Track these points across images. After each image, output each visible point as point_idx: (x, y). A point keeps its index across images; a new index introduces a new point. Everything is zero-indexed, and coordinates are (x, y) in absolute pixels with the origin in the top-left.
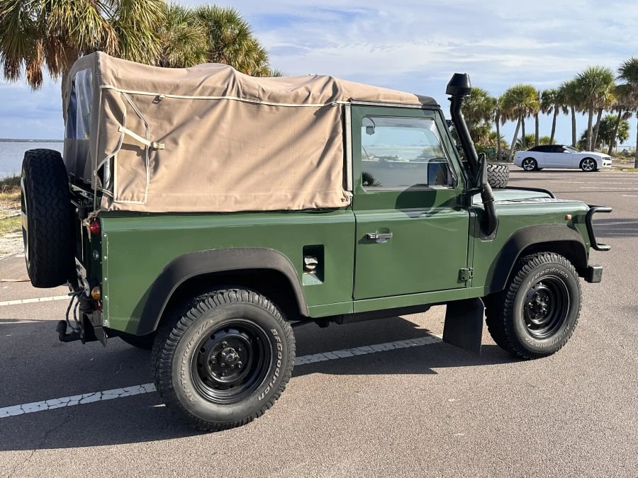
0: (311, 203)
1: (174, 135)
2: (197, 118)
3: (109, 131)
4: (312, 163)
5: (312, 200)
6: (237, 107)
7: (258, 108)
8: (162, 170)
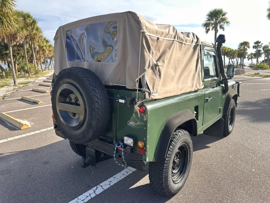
1: (162, 58)
2: (168, 49)
3: (146, 56)
4: (194, 70)
5: (196, 86)
6: (177, 45)
7: (182, 45)
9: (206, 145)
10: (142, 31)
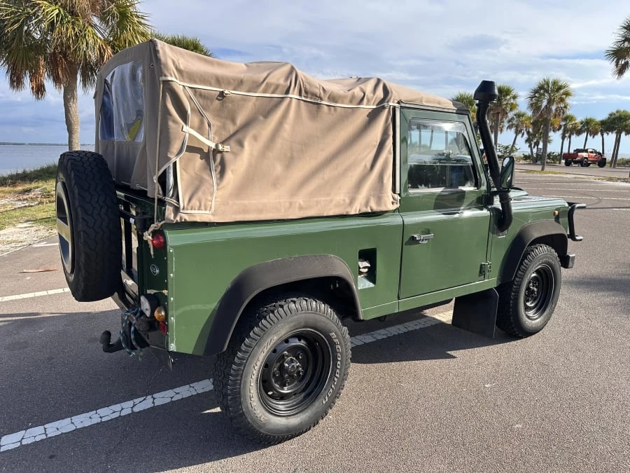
0: (366, 207)
1: (238, 136)
2: (261, 118)
3: (171, 130)
4: (365, 166)
5: (367, 204)
6: (298, 106)
7: (318, 108)
8: (229, 175)
9: (449, 352)
10: (163, 78)
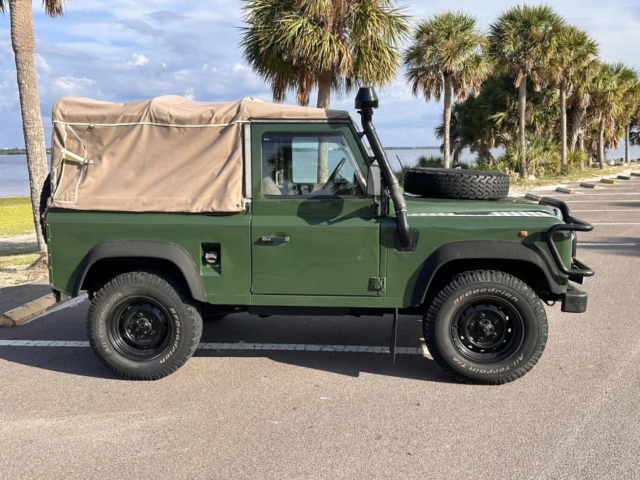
0: (208, 207)
2: (118, 140)
4: (213, 174)
5: (209, 205)
6: (151, 131)
7: (168, 129)
8: (89, 179)
